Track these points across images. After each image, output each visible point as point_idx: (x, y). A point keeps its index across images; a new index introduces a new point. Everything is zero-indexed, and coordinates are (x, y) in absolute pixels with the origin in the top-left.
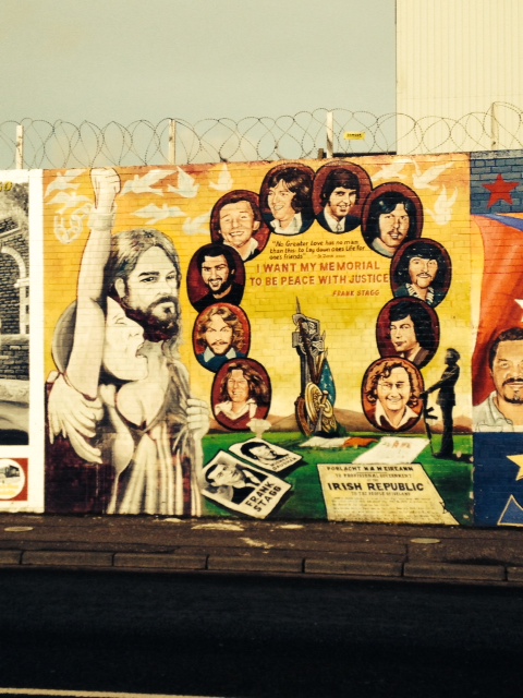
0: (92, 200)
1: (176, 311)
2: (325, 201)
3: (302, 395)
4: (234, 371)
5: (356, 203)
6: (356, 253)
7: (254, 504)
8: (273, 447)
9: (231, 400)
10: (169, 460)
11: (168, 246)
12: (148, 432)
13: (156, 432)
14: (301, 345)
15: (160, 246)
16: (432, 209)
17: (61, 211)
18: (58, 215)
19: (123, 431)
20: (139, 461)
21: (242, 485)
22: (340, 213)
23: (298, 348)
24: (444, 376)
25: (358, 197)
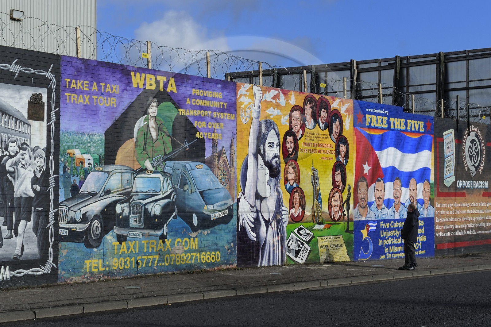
0: (253, 102)
1: (279, 163)
2: (320, 115)
3: (313, 206)
4: (295, 193)
5: (327, 117)
6: (327, 140)
7: (301, 257)
8: (306, 229)
9: (295, 208)
10: (277, 237)
11: (277, 130)
12: (271, 224)
13: (273, 223)
14: (313, 181)
15: (274, 129)
16: (345, 123)
17: (243, 106)
18: (242, 108)
19: (263, 223)
20: (268, 239)
21: (297, 249)
22: (323, 121)
23: (312, 182)
24: (347, 196)
25: (328, 115)
